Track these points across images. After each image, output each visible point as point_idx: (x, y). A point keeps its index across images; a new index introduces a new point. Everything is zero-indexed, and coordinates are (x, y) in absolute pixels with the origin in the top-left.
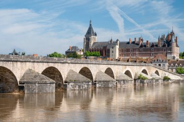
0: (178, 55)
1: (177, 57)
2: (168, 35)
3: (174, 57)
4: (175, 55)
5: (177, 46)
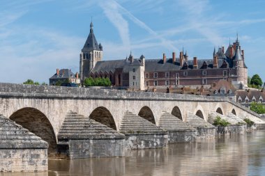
0: (246, 81)
2: (230, 48)
3: (241, 86)
4: (243, 82)
5: (245, 67)
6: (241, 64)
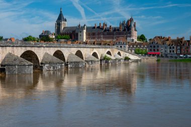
0: (136, 38)
1: (136, 40)
3: (133, 40)
4: (134, 38)
6: (133, 29)
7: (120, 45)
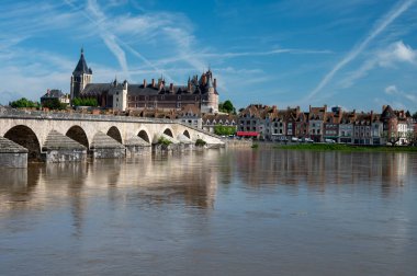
0: (217, 106)
1: (216, 110)
2: (203, 77)
3: (211, 110)
4: (212, 107)
5: (216, 93)
6: (212, 90)
7: (189, 119)
